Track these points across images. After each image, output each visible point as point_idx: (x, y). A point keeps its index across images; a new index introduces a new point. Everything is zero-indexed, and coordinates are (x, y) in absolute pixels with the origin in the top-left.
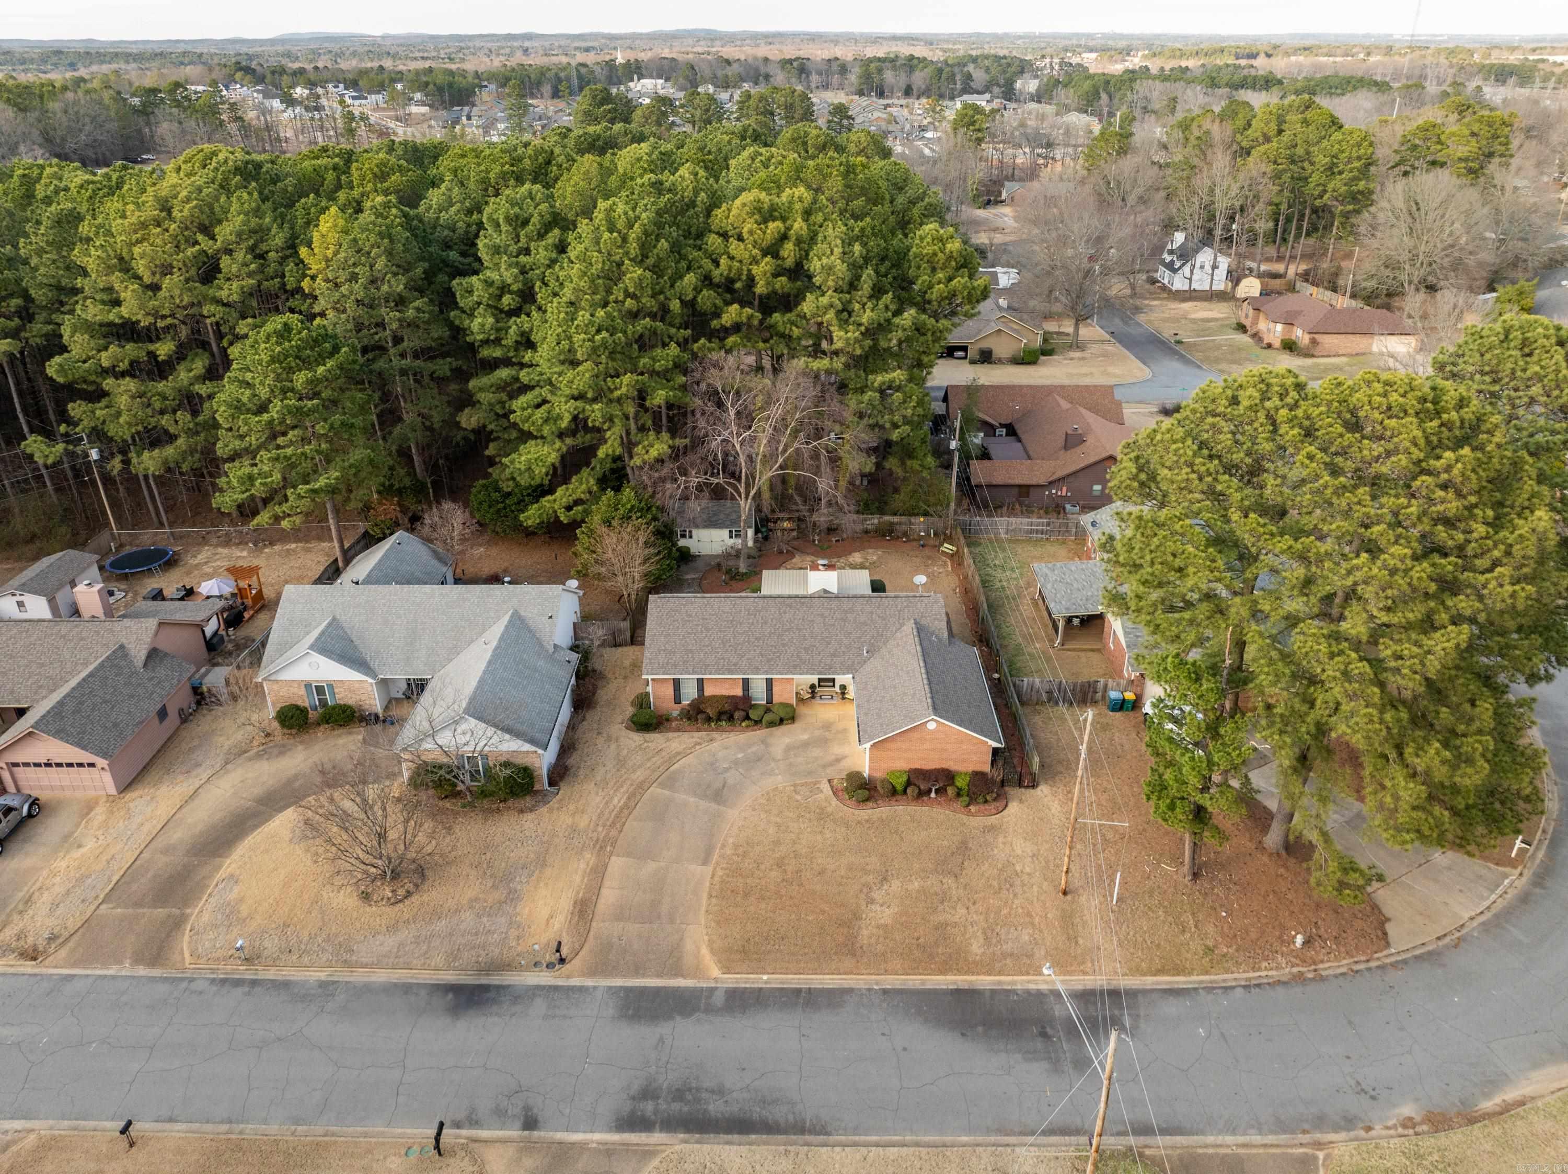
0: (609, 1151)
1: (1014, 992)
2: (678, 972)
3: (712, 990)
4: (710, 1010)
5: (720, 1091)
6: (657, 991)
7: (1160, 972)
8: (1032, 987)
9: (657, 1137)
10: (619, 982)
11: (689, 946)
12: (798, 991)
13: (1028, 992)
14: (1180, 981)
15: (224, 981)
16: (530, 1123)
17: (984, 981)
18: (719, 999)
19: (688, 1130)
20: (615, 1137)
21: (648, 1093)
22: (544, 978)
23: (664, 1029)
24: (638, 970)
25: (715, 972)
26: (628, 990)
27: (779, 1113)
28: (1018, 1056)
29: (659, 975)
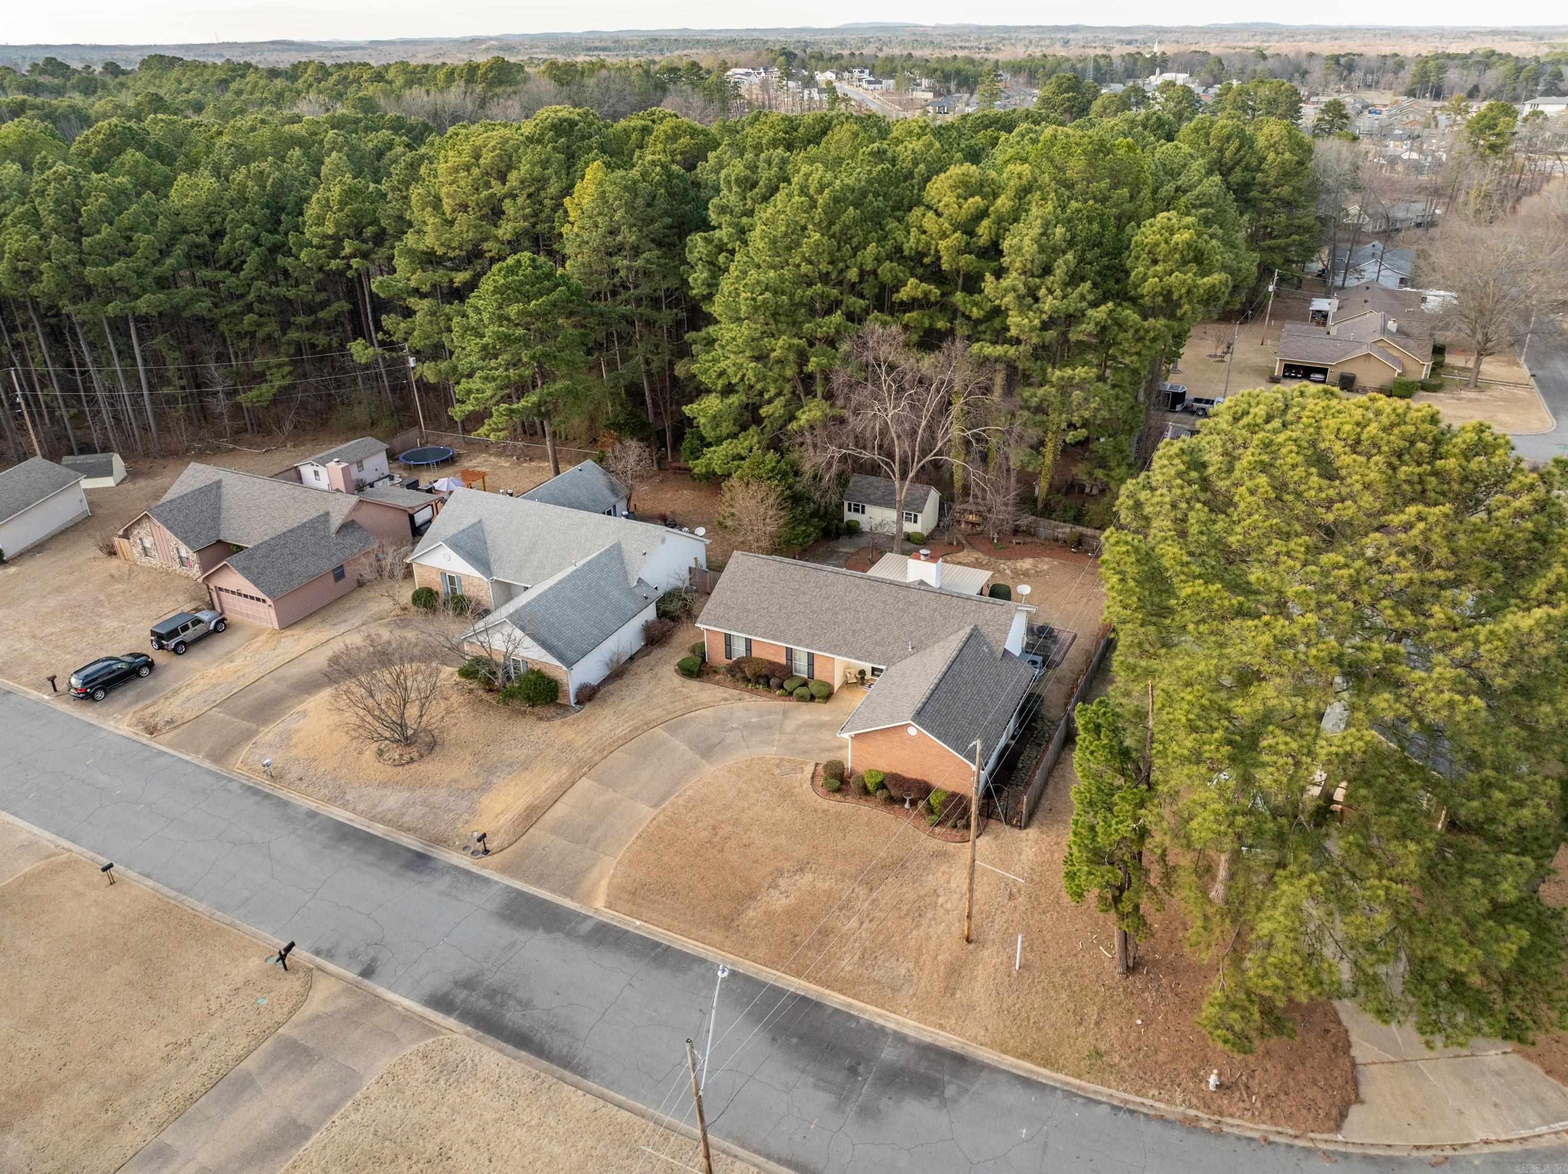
0: (406, 1018)
1: (857, 1019)
2: (569, 892)
3: (586, 918)
4: (571, 934)
5: (525, 1005)
6: (544, 902)
7: (1024, 1056)
8: (880, 1021)
9: (451, 1022)
10: (518, 885)
11: (594, 874)
12: (657, 945)
13: (870, 1024)
14: (1044, 1074)
15: (250, 788)
16: (368, 972)
17: (835, 999)
18: (586, 927)
19: (477, 1026)
20: (418, 1008)
21: (469, 984)
22: (464, 861)
23: (522, 935)
24: (540, 881)
25: (600, 904)
26: (520, 894)
27: (559, 1043)
28: (811, 1080)
29: (553, 891)
